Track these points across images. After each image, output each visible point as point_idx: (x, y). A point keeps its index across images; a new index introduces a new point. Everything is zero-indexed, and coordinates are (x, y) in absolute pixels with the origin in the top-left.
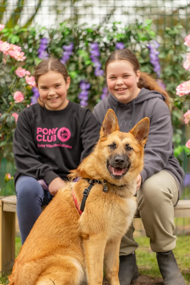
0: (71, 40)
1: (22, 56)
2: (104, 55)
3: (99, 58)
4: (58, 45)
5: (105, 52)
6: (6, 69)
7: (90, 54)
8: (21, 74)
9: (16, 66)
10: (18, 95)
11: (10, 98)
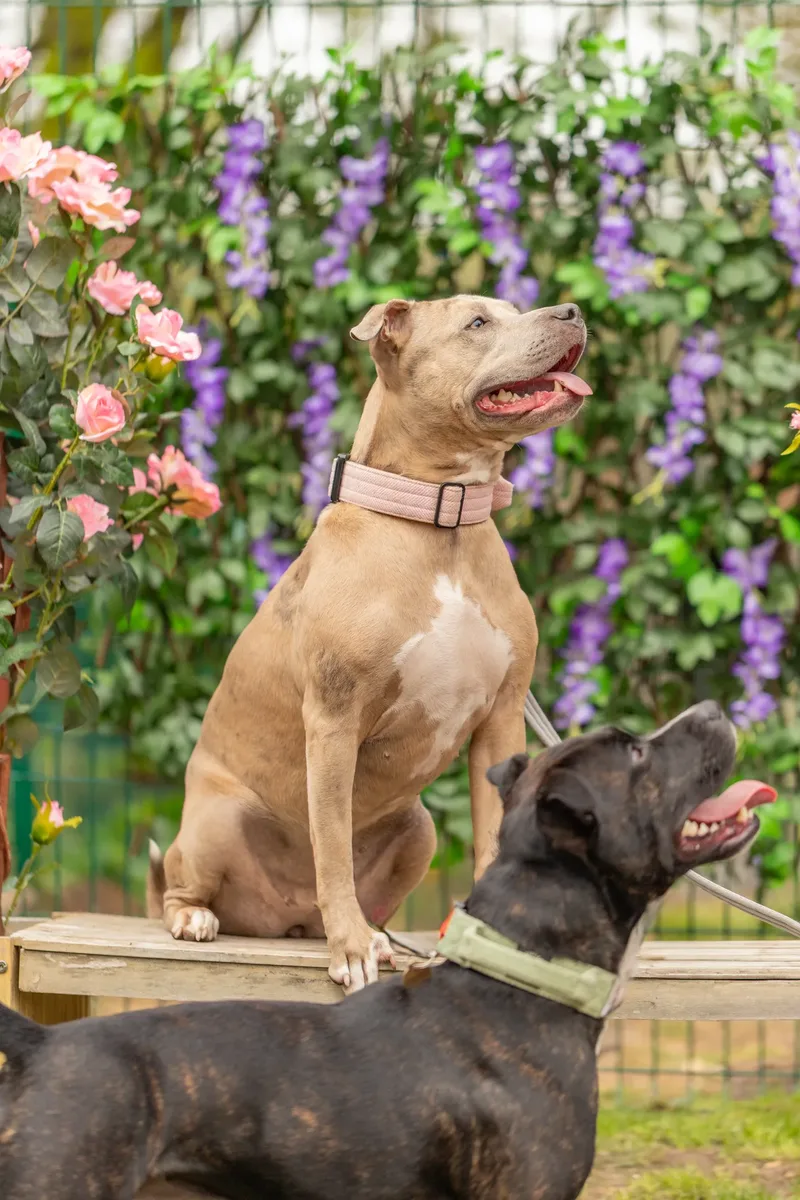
0: (376, 127)
1: (119, 206)
2: (543, 205)
3: (519, 216)
4: (311, 156)
5: (549, 188)
6: (35, 270)
7: (473, 200)
8: (112, 294)
9: (89, 255)
10: (95, 404)
11: (56, 419)
